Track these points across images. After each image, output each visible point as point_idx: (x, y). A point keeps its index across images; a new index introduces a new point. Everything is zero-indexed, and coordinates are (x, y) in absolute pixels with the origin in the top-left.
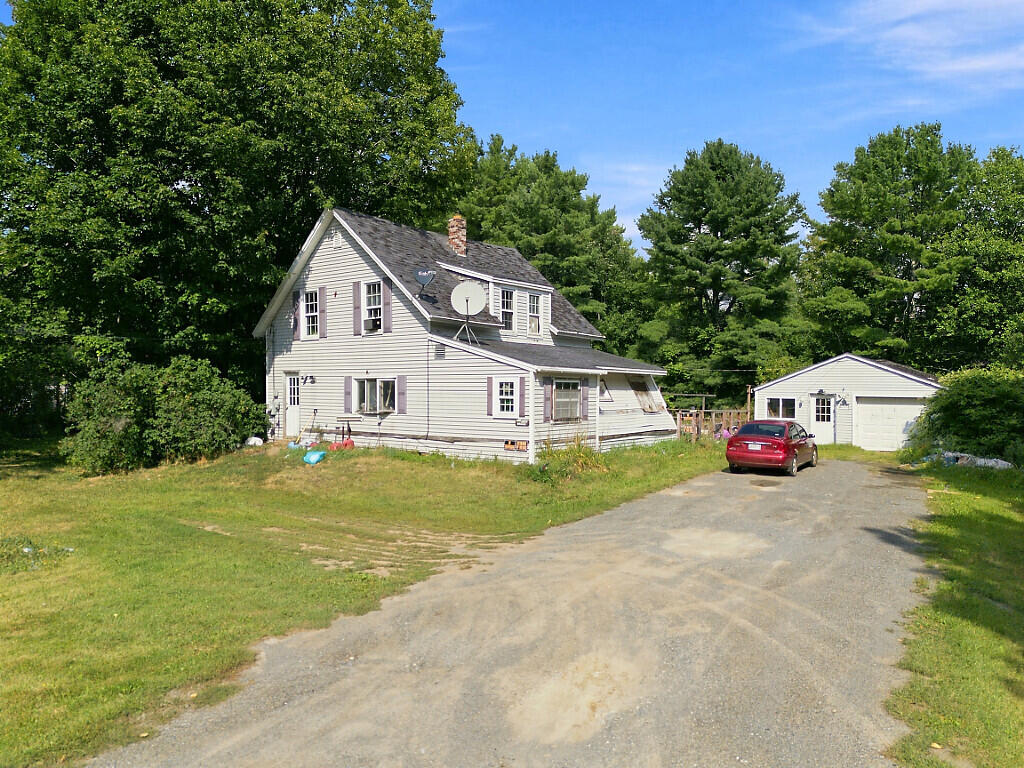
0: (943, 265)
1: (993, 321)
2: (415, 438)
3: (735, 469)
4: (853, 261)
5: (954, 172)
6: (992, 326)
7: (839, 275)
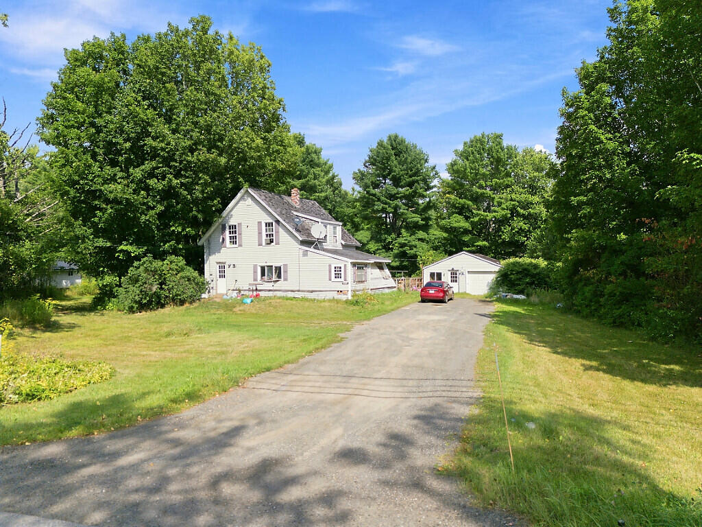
0: (504, 206)
1: (526, 233)
2: (292, 291)
3: (423, 301)
4: (462, 201)
5: (510, 157)
6: (526, 236)
7: (456, 208)
